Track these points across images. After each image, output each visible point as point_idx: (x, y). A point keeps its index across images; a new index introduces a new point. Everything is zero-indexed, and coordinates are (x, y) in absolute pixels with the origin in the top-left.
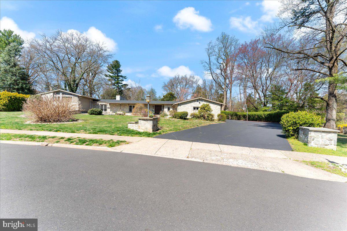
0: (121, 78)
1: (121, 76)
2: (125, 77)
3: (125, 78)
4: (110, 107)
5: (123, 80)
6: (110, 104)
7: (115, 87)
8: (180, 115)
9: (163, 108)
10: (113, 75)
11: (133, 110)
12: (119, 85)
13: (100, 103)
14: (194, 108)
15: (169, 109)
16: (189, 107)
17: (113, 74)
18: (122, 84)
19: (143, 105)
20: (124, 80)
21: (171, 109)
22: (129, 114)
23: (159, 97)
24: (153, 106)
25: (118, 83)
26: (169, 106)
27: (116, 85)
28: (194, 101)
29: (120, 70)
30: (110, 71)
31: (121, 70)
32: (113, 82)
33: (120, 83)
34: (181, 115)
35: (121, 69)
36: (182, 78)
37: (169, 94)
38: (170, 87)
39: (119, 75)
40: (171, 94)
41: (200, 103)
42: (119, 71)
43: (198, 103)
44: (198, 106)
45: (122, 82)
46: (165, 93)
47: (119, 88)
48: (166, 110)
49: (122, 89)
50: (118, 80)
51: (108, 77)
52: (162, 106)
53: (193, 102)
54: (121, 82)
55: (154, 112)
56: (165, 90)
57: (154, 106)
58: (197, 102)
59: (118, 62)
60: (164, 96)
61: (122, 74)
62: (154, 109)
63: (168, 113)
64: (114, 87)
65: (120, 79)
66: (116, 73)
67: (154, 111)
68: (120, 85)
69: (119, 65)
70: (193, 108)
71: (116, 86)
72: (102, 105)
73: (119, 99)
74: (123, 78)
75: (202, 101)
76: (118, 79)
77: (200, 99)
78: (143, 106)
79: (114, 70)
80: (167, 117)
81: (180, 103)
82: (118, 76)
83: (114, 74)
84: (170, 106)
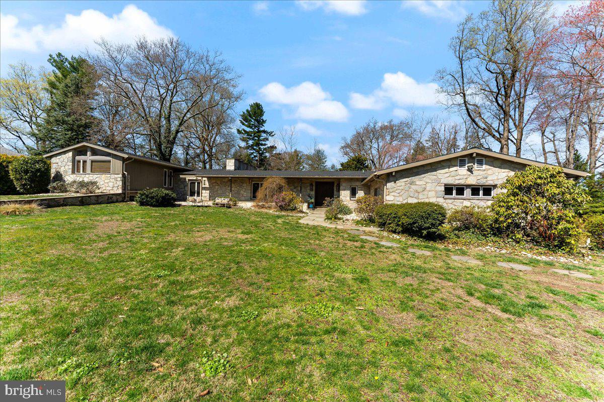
0: (264, 135)
1: (264, 132)
2: (272, 132)
3: (271, 134)
4: (208, 186)
5: (267, 139)
6: (209, 178)
7: (254, 151)
8: (405, 220)
9: (339, 191)
10: (251, 130)
11: (260, 194)
12: (260, 148)
13: (188, 178)
14: (448, 190)
15: (353, 193)
16: (429, 187)
17: (251, 128)
18: (266, 146)
19: (284, 181)
20: (270, 138)
21: (360, 194)
22: (248, 205)
23: (333, 167)
24: (311, 185)
25: (258, 144)
26: (354, 184)
27: (255, 147)
28: (449, 163)
29: (263, 121)
30: (246, 124)
31: (265, 120)
32: (251, 142)
33: (262, 145)
34: (411, 221)
35: (264, 118)
36: (384, 128)
37: (353, 160)
38: (355, 146)
39: (262, 129)
40: (359, 160)
41: (470, 170)
42: (261, 122)
43: (463, 171)
44: (462, 182)
45: (267, 142)
46: (345, 160)
47: (259, 153)
48: (345, 195)
49: (267, 154)
50: (259, 138)
51: (243, 133)
52: (335, 185)
53: (443, 168)
54: (263, 143)
55: (313, 200)
56: (346, 154)
57: (314, 184)
58: (461, 166)
59: (260, 105)
60: (342, 165)
61: (266, 127)
62: (313, 193)
63: (351, 204)
64: (252, 152)
65: (262, 138)
66: (255, 127)
67: (314, 196)
68: (262, 147)
69: (262, 111)
70: (443, 188)
71: (254, 149)
72: (193, 183)
73: (233, 168)
74: (267, 135)
75: (480, 163)
76: (259, 136)
77: (472, 154)
78: (283, 183)
79: (253, 122)
80: (348, 217)
81: (396, 172)
82: (259, 132)
83: (253, 129)
84: (358, 184)
